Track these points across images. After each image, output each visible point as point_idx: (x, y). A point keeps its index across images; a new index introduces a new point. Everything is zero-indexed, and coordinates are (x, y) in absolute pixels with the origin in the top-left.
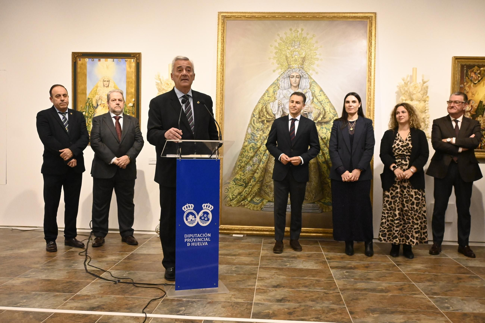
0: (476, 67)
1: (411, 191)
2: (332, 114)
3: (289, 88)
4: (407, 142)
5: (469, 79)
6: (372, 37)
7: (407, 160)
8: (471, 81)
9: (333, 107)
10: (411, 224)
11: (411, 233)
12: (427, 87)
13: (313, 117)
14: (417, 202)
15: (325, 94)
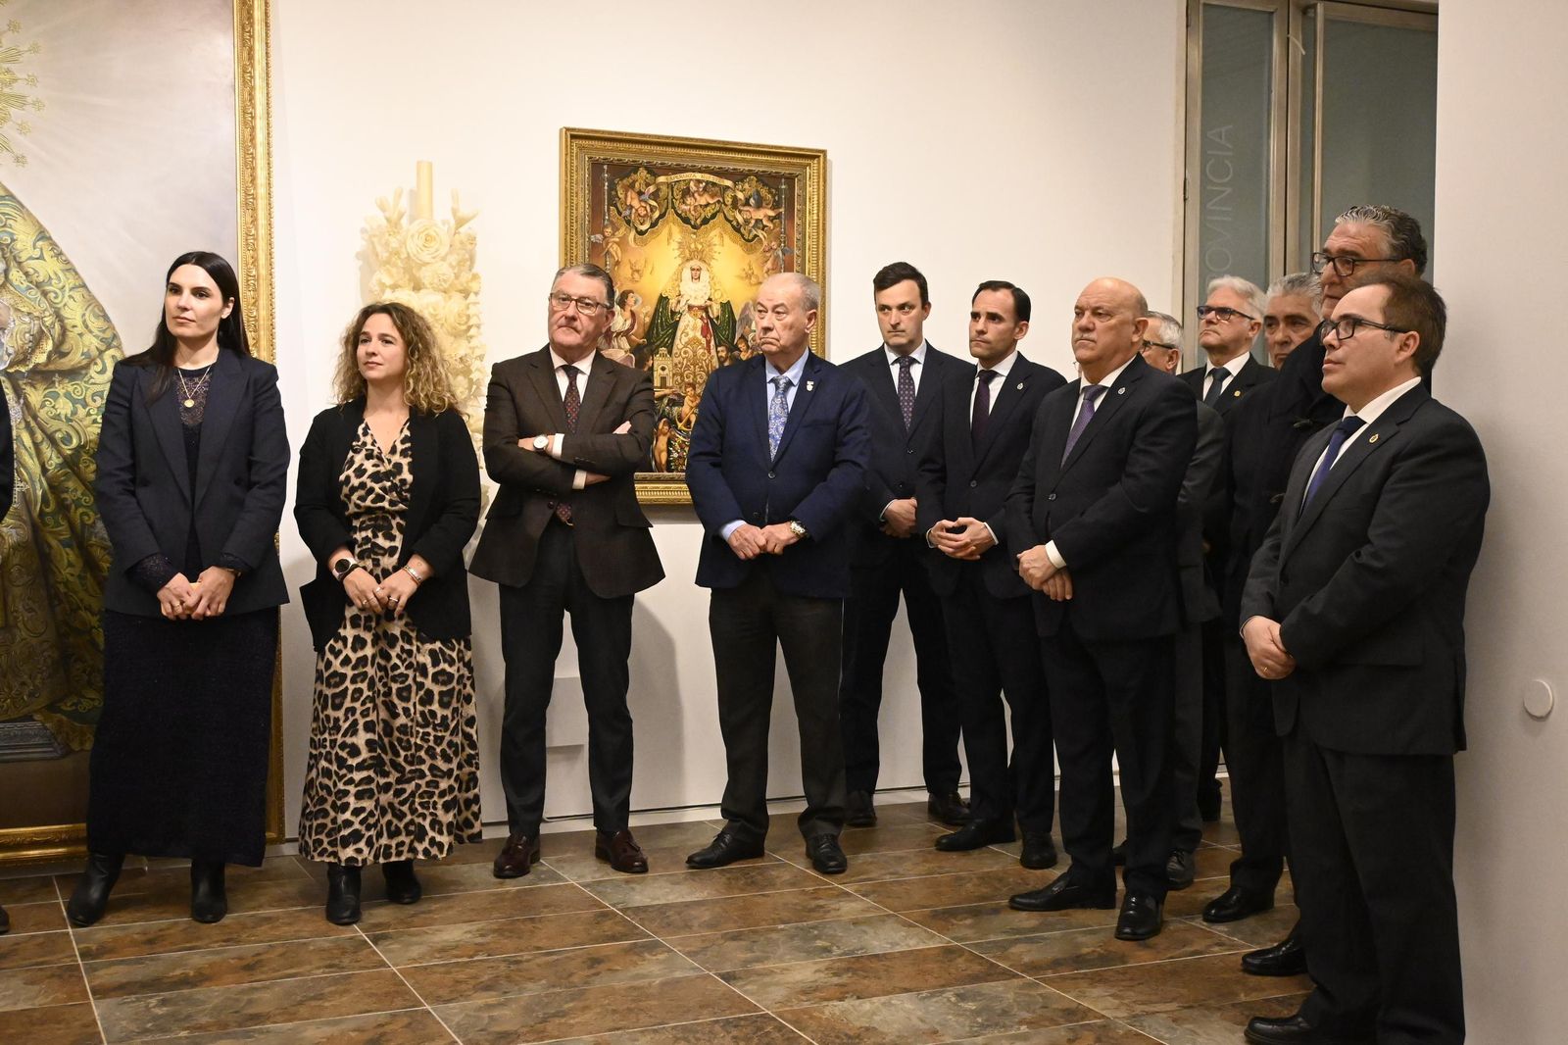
0: (643, 173)
1: (418, 649)
2: (96, 337)
4: (396, 458)
5: (620, 213)
6: (252, 25)
7: (395, 532)
8: (628, 222)
9: (96, 309)
10: (429, 778)
11: (431, 814)
12: (472, 240)
13: (11, 351)
14: (444, 689)
15: (61, 254)
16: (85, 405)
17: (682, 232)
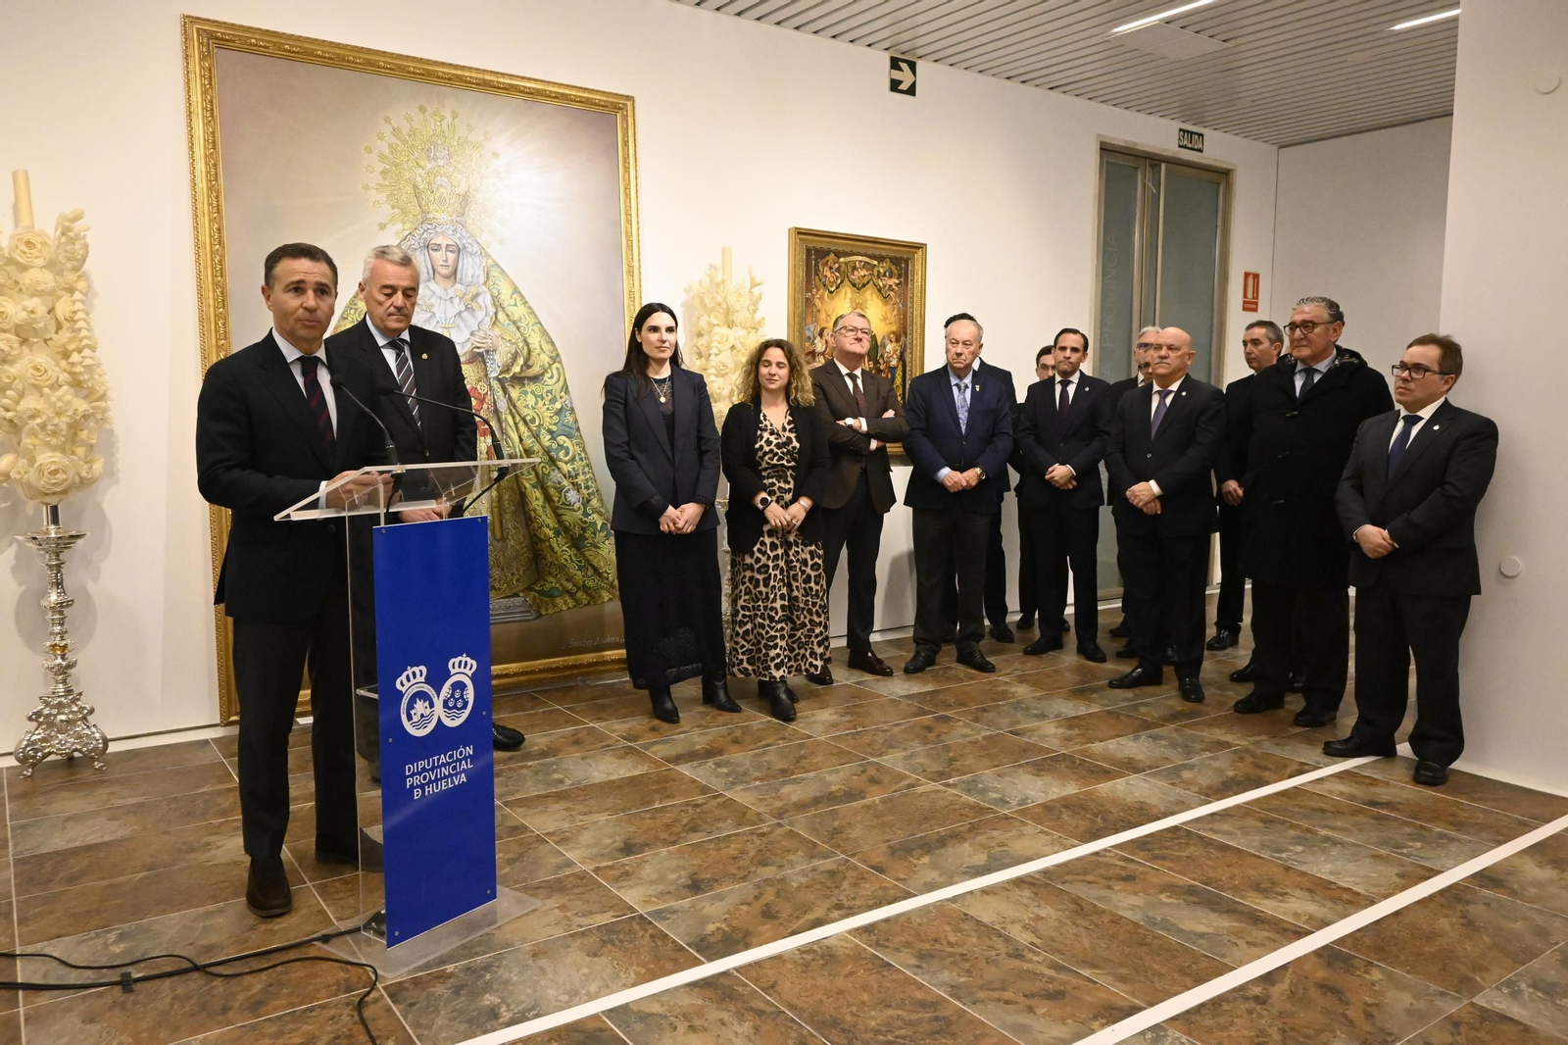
0: (832, 256)
1: (802, 550)
2: (547, 356)
3: (429, 280)
4: (787, 434)
5: (820, 280)
8: (825, 286)
13: (500, 364)
15: (526, 302)
16: (542, 399)
17: (853, 292)
